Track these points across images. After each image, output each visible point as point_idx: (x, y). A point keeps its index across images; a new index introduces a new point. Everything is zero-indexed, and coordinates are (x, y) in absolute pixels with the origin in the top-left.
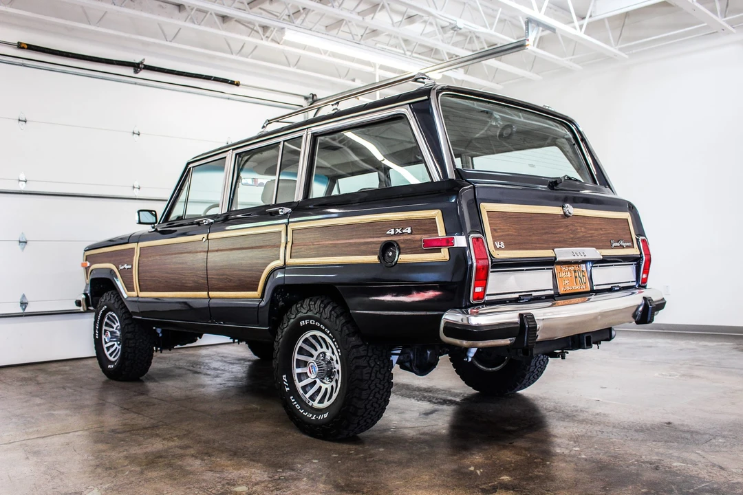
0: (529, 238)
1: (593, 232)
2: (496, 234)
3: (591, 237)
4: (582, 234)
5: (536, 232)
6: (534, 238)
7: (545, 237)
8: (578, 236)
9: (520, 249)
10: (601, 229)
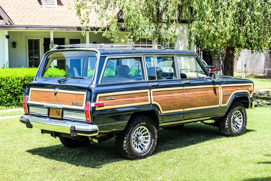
0: (40, 98)
1: (65, 98)
2: (32, 97)
3: (64, 100)
4: (60, 99)
5: (43, 97)
6: (42, 99)
7: (46, 99)
8: (58, 99)
9: (37, 101)
10: (69, 98)
